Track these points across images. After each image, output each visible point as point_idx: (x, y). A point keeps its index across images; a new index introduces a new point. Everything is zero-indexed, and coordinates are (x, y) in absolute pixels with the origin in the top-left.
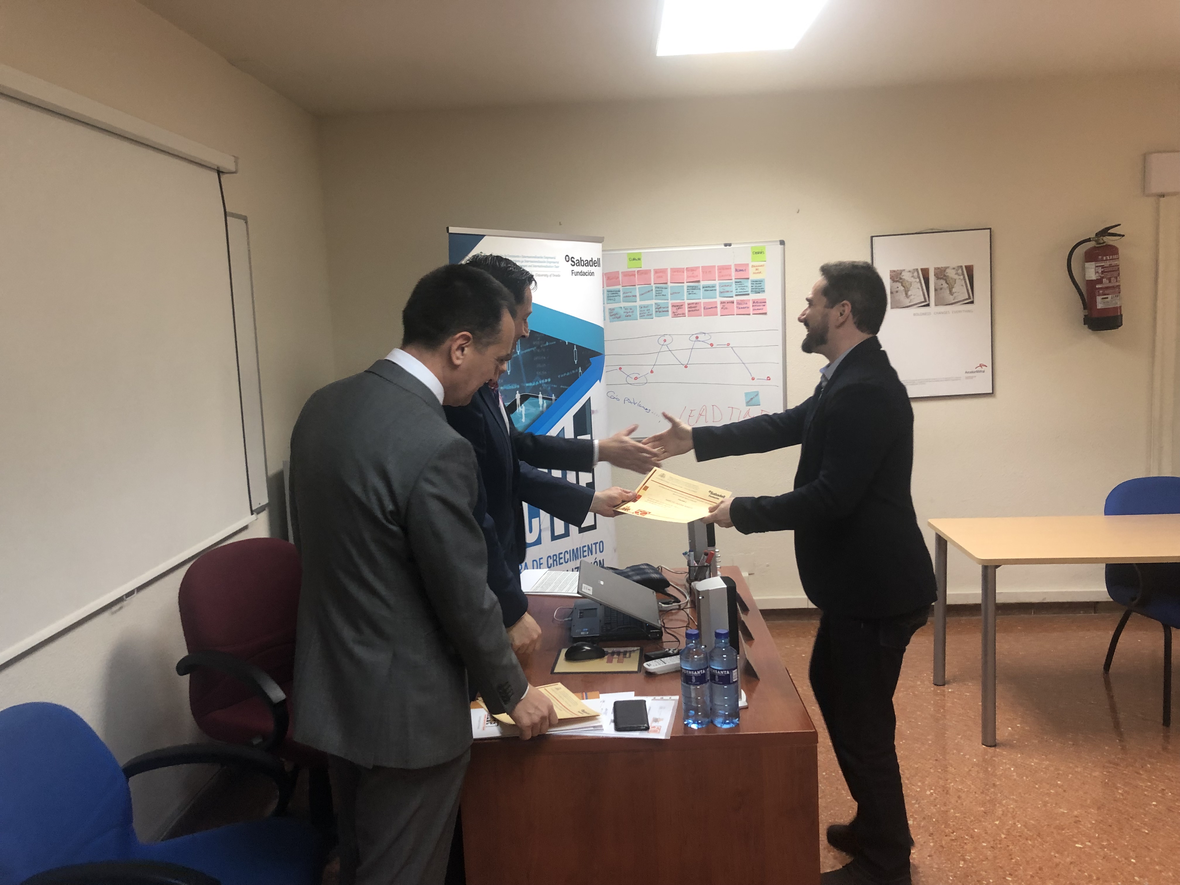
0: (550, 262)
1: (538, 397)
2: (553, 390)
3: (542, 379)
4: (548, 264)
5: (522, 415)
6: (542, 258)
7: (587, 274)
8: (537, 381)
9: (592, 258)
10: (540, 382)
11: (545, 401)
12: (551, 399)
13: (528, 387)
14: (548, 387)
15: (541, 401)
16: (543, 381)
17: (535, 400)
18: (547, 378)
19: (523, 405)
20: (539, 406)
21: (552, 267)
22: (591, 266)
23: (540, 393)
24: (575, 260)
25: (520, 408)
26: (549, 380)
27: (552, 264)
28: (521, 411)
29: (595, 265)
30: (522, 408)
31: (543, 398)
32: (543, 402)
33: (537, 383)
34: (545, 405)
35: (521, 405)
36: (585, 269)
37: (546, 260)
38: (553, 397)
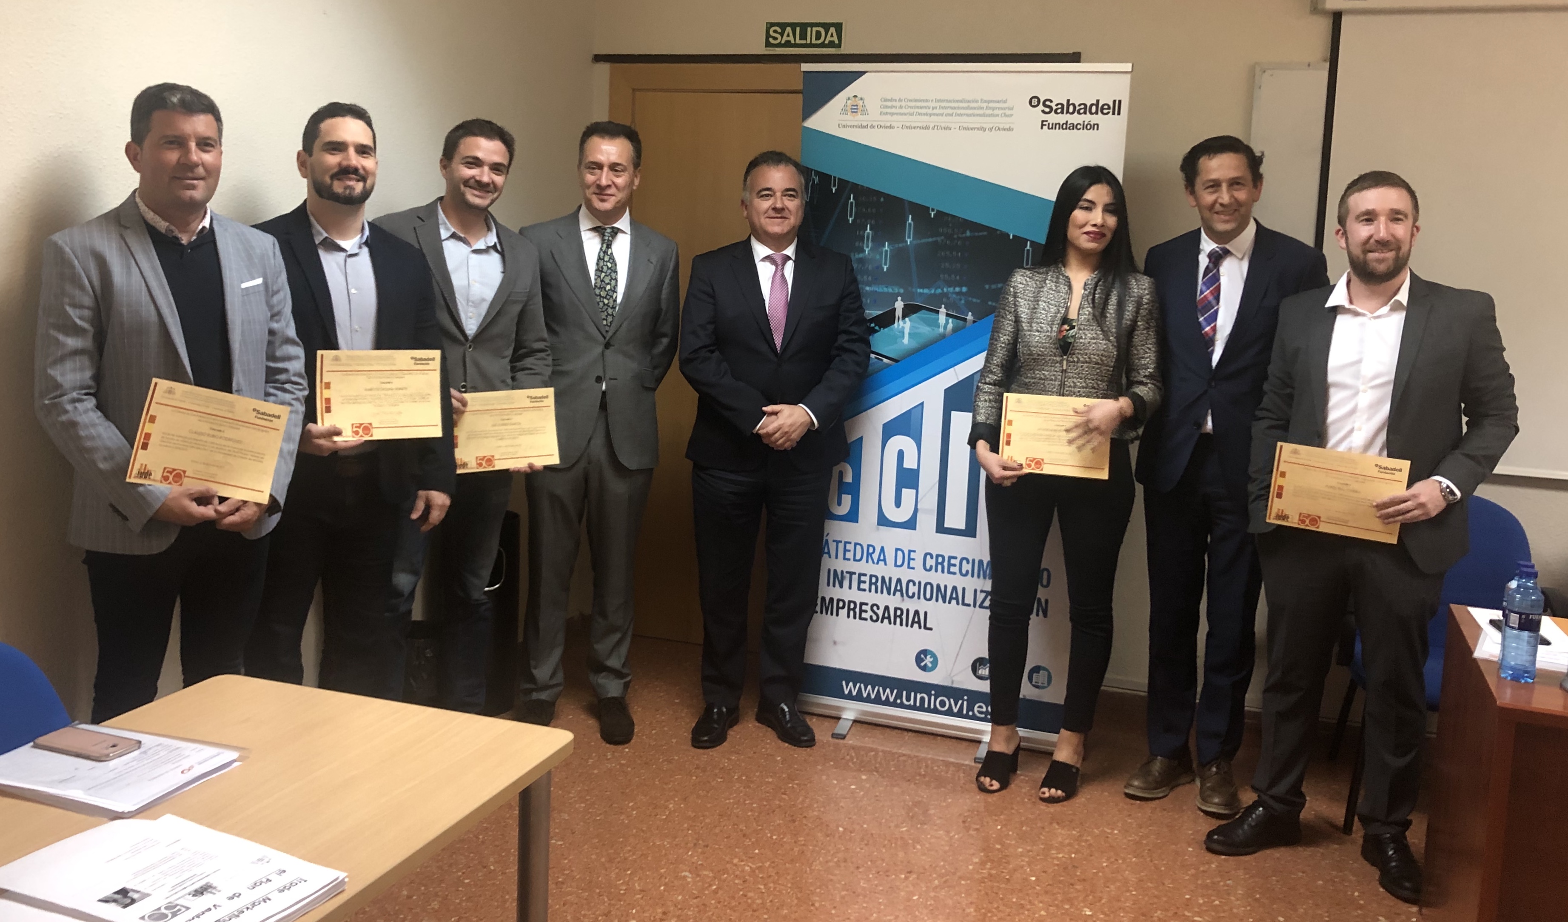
0: (993, 109)
1: (938, 312)
2: (970, 307)
3: (950, 287)
4: (990, 112)
5: (903, 333)
6: (977, 101)
7: (1079, 127)
8: (939, 287)
9: (1098, 101)
10: (945, 290)
11: (950, 320)
12: (965, 320)
13: (921, 294)
14: (961, 300)
15: (942, 318)
16: (951, 289)
17: (933, 315)
18: (961, 286)
19: (907, 319)
20: (939, 327)
21: (997, 115)
22: (1091, 113)
23: (943, 306)
24: (1053, 105)
25: (901, 322)
26: (964, 289)
27: (996, 112)
28: (903, 328)
29: (1105, 111)
30: (905, 323)
31: (948, 315)
32: (947, 323)
33: (939, 291)
34: (950, 326)
35: (904, 317)
36: (1075, 119)
37: (985, 105)
38: (970, 317)
